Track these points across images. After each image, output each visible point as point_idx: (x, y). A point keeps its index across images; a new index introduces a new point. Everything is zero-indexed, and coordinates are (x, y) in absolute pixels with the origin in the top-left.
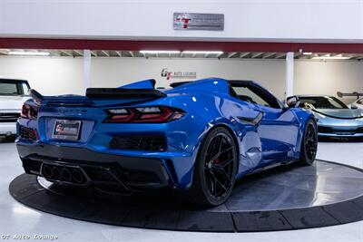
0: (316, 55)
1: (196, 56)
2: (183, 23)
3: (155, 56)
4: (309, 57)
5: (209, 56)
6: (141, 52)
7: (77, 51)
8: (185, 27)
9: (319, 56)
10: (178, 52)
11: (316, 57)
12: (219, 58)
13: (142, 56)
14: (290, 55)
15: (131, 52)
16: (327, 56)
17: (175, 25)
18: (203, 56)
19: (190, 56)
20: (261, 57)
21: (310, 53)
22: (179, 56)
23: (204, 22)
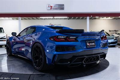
1: (61, 19)
3: (47, 19)
8: (51, 9)
9: (102, 18)
10: (53, 17)
11: (101, 18)
12: (69, 19)
13: (42, 19)
14: (88, 18)
16: (105, 18)
21: (98, 17)
22: (53, 19)
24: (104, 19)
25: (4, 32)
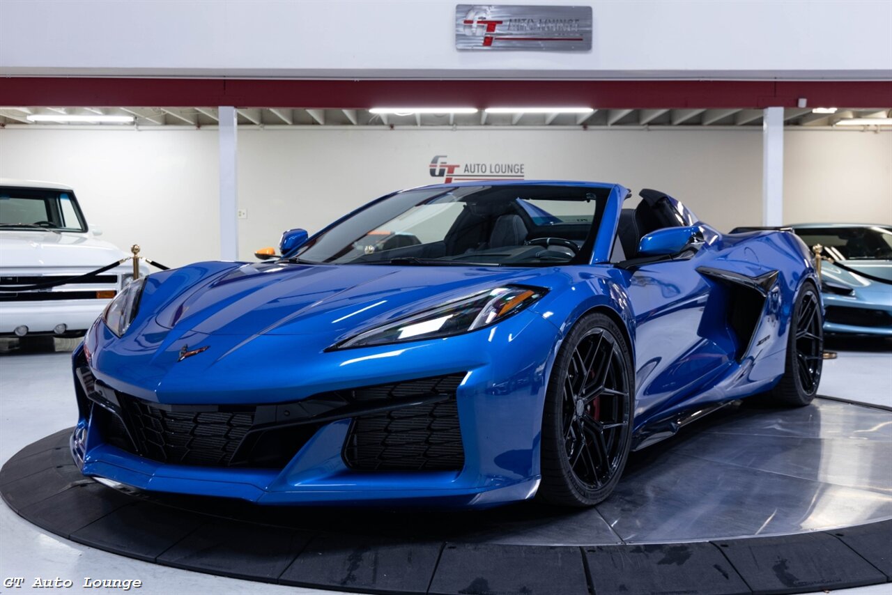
0: (849, 113)
1: (524, 121)
2: (481, 32)
3: (411, 121)
4: (830, 121)
5: (558, 121)
6: (375, 111)
7: (204, 111)
8: (488, 41)
9: (858, 116)
10: (472, 111)
11: (850, 121)
12: (585, 125)
13: (378, 121)
14: (774, 116)
15: (348, 113)
16: (879, 117)
17: (459, 37)
18: (541, 121)
19: (507, 121)
20: (697, 122)
21: (832, 110)
22: (475, 121)
23: (539, 29)
24: (865, 129)
25: (85, 229)
